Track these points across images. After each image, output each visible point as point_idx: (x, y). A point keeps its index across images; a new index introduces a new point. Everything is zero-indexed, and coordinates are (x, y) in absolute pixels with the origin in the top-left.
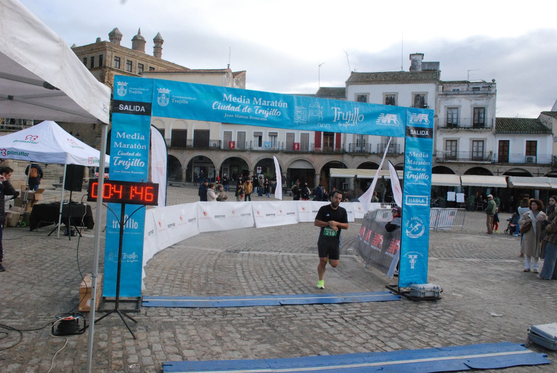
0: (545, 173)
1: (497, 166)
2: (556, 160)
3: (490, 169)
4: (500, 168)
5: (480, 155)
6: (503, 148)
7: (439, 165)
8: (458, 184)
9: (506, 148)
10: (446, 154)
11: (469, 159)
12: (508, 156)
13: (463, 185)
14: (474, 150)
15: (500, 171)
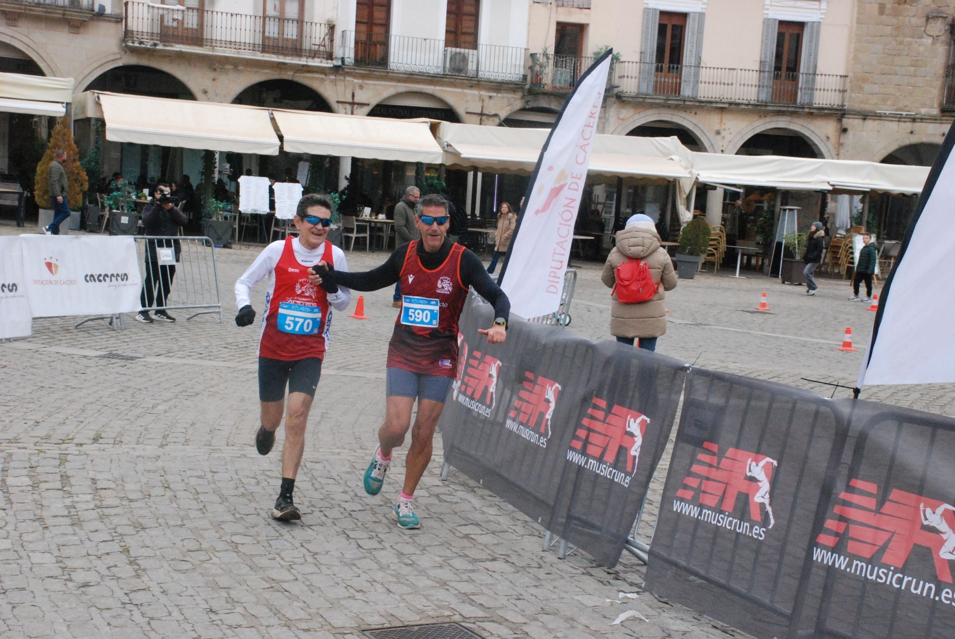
0: (503, 115)
1: (348, 78)
2: (537, 68)
3: (328, 90)
4: (361, 87)
5: (291, 31)
6: (371, 15)
7: (132, 60)
8: (269, 146)
9: (378, 14)
10: (162, 17)
11: (254, 48)
12: (386, 44)
13: (287, 148)
14: (271, 12)
15: (360, 97)
